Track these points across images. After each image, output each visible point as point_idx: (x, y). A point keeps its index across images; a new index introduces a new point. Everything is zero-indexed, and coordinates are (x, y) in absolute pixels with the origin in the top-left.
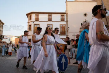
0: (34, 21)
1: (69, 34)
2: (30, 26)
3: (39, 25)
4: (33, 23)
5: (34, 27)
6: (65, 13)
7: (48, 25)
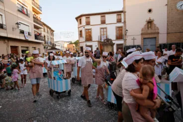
0: (85, 25)
1: (127, 39)
2: (81, 31)
4: (84, 28)
6: (122, 12)
7: (101, 28)
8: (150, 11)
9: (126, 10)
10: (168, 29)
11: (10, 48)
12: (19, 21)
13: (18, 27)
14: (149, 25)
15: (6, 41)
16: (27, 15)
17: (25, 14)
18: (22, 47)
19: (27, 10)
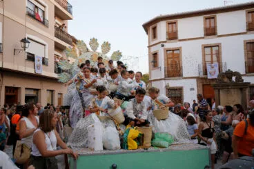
0: (165, 40)
2: (155, 55)
3: (178, 49)
4: (163, 46)
5: (167, 58)
7: (206, 47)
11: (3, 90)
12: (27, 36)
13: (25, 48)
16: (43, 23)
17: (40, 21)
18: (26, 89)
19: (44, 12)
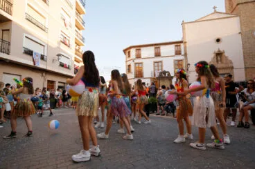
0: (135, 58)
1: (189, 75)
2: (129, 66)
3: (141, 63)
4: (133, 61)
5: (136, 67)
6: (181, 42)
7: (155, 62)
8: (218, 40)
9: (187, 40)
10: (245, 63)
11: (46, 82)
12: (60, 53)
13: (59, 59)
14: (219, 58)
15: (44, 74)
16: (69, 46)
18: (59, 82)
19: (69, 41)
